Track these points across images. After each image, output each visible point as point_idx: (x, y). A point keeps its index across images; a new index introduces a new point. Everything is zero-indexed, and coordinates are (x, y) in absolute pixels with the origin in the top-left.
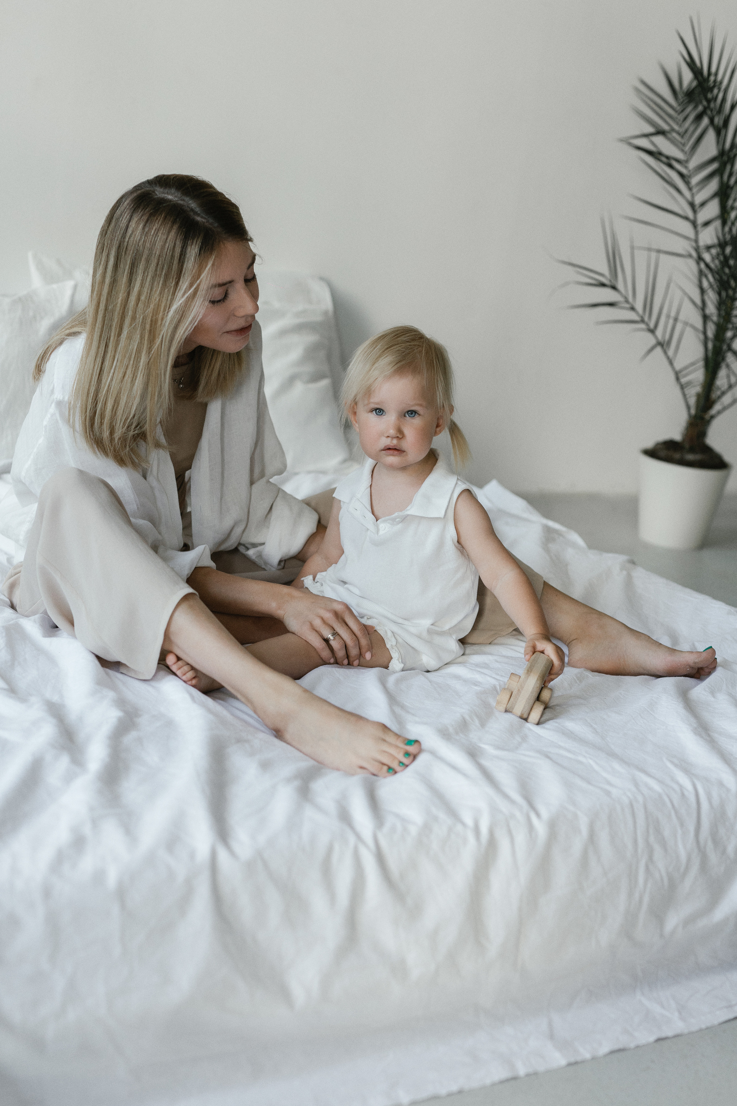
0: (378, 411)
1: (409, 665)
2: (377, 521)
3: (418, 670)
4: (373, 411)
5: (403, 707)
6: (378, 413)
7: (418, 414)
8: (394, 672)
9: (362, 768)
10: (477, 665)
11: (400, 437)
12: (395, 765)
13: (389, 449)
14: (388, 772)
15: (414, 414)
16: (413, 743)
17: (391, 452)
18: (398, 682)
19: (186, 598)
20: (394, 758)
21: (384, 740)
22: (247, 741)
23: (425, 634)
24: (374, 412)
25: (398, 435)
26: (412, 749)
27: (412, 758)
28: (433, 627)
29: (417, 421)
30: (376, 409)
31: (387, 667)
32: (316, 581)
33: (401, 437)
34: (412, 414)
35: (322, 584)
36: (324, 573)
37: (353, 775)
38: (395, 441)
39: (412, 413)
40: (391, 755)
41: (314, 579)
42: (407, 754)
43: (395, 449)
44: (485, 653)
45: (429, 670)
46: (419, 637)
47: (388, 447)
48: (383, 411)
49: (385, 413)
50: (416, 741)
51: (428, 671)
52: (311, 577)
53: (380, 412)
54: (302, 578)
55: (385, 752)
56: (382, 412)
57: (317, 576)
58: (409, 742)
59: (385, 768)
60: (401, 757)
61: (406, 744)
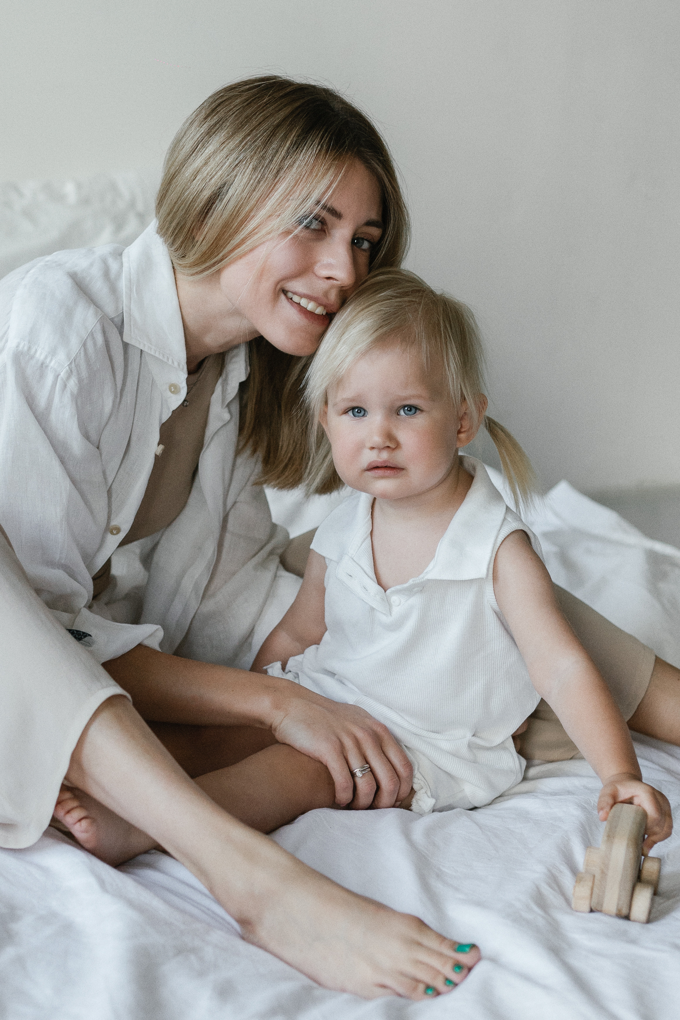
0: (356, 410)
1: (443, 803)
2: (385, 591)
3: (458, 809)
4: (347, 412)
5: (439, 876)
6: (357, 414)
7: (420, 410)
8: (421, 815)
9: (383, 986)
10: (554, 794)
11: (392, 446)
12: (439, 984)
13: (377, 468)
14: (425, 992)
15: (413, 410)
16: (467, 949)
17: (380, 472)
18: (429, 832)
19: (110, 702)
20: (438, 972)
21: (419, 944)
22: (194, 950)
23: (464, 751)
24: (350, 413)
25: (388, 444)
26: (464, 958)
27: (465, 971)
28: (474, 739)
29: (420, 420)
30: (353, 409)
31: (408, 807)
32: (287, 670)
33: (394, 447)
34: (410, 411)
35: (297, 674)
36: (299, 658)
37: (367, 998)
38: (385, 455)
39: (412, 409)
40: (432, 968)
41: (283, 668)
42: (458, 966)
43: (386, 467)
44: (566, 774)
45: (477, 805)
46: (455, 755)
47: (375, 465)
48: (365, 410)
49: (367, 411)
50: (473, 946)
51: (474, 808)
52: (278, 665)
53: (360, 413)
54: (264, 666)
55: (422, 963)
56: (363, 412)
57: (289, 662)
58: (459, 947)
59: (421, 987)
60: (448, 971)
61: (456, 951)
